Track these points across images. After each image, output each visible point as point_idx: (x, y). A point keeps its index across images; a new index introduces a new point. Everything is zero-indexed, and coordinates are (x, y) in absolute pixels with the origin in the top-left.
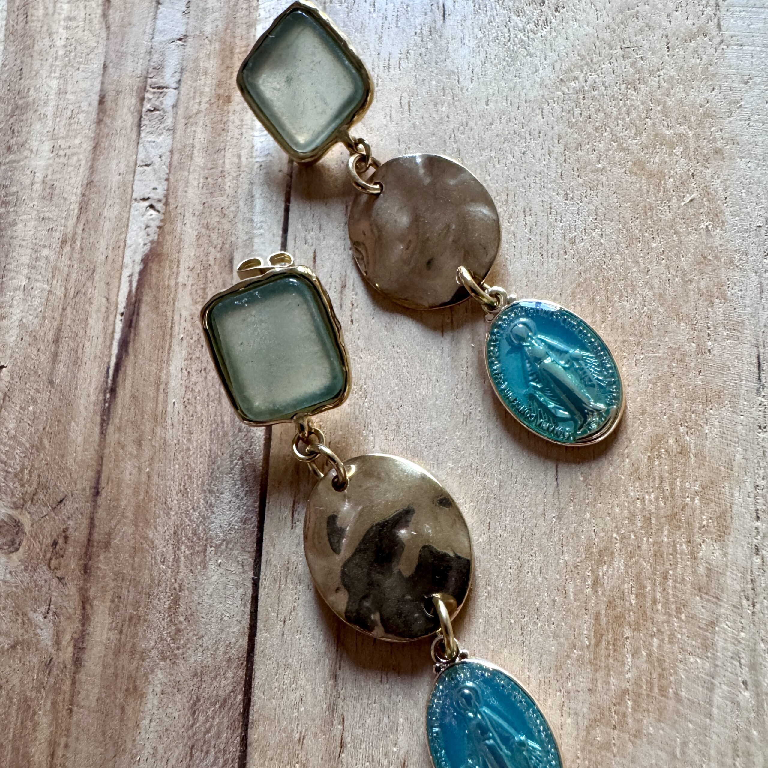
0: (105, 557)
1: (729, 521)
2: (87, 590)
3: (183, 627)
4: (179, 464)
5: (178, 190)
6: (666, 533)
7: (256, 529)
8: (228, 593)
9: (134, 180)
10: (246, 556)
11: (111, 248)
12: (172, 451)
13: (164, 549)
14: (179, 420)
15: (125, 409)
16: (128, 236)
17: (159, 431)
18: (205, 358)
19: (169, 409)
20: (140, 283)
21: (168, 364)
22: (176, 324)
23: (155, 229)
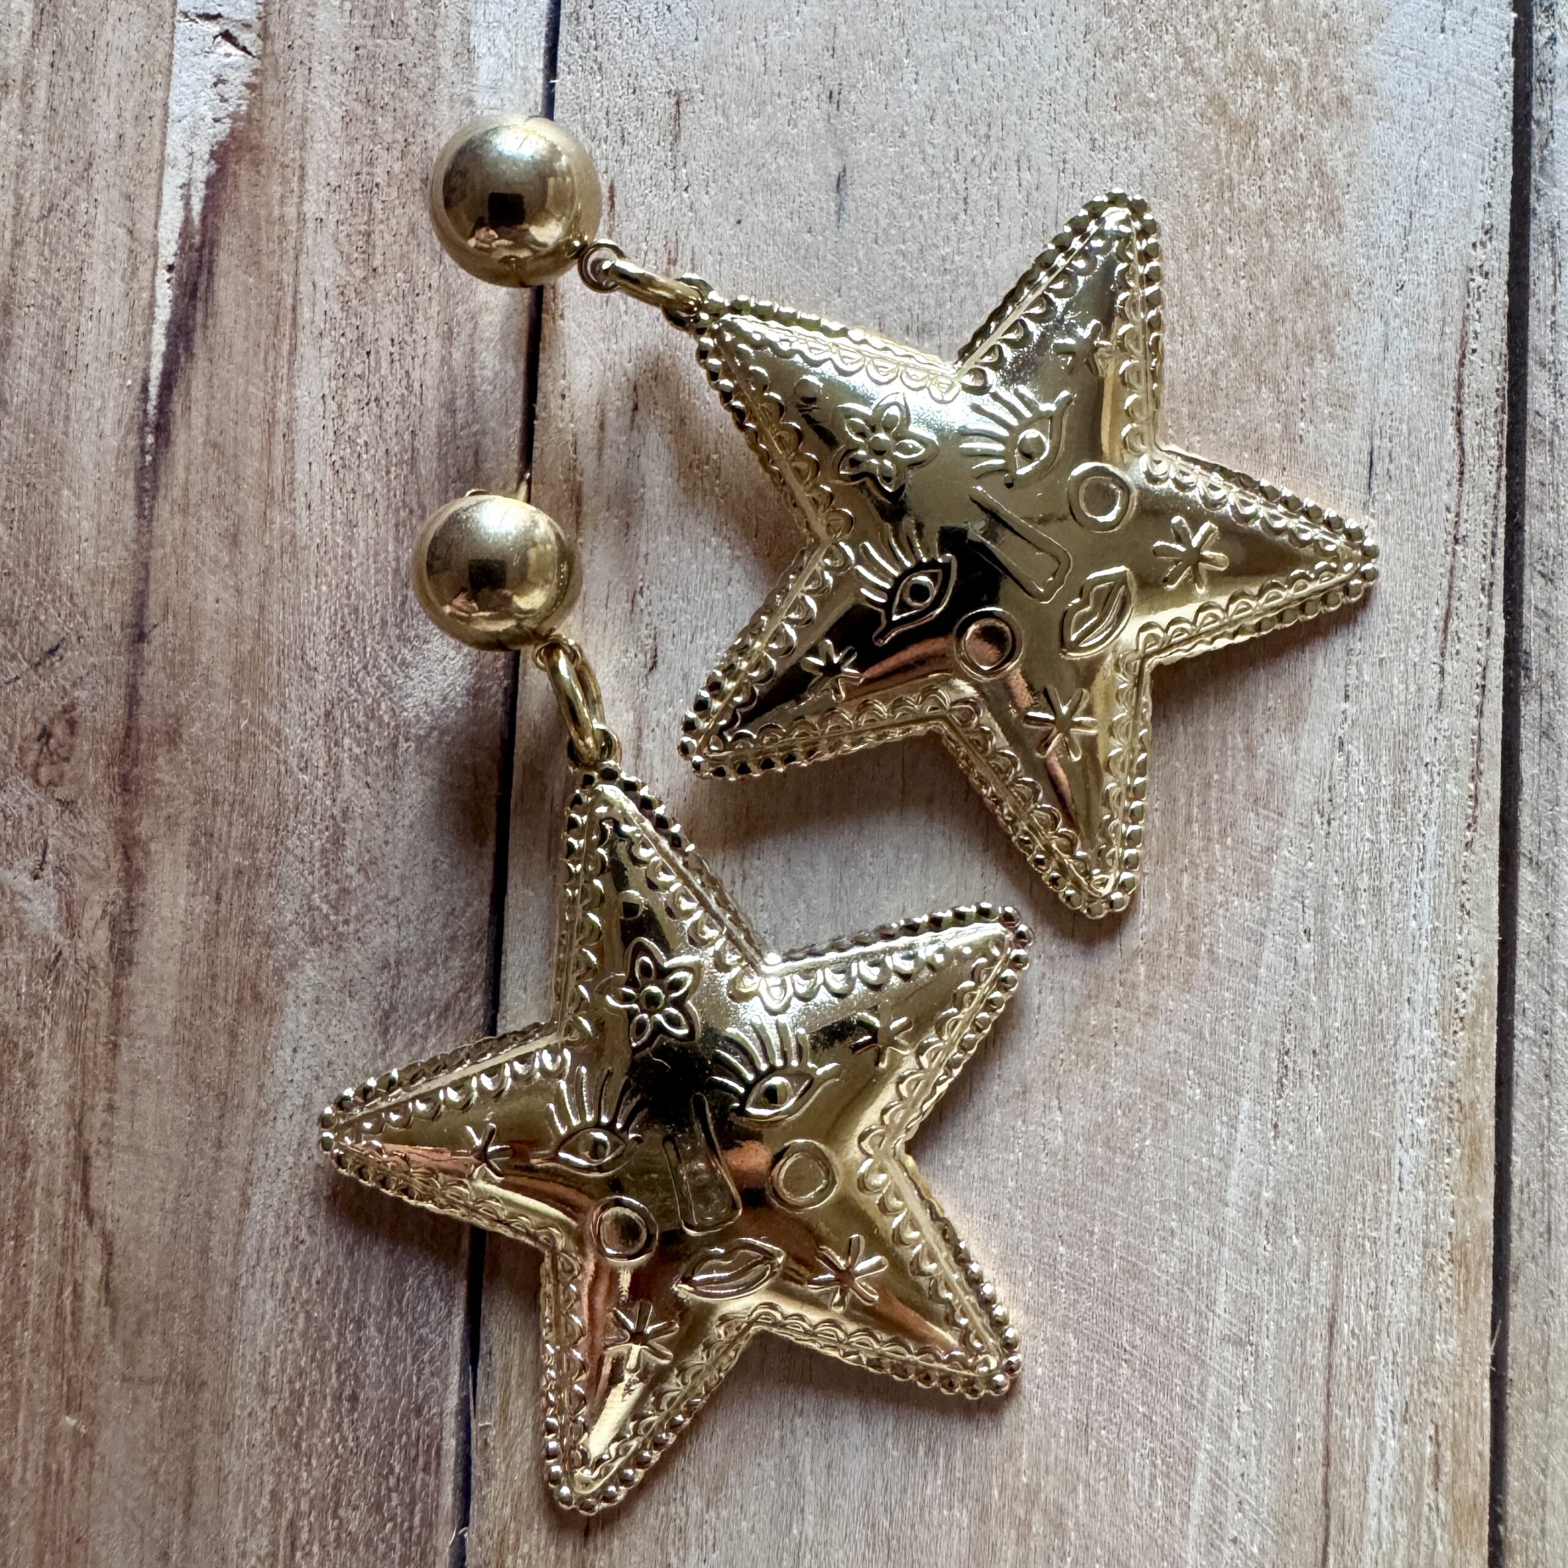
0: (170, 761)
2: (131, 824)
3: (355, 884)
5: (291, 9)
7: (500, 710)
10: (482, 757)
12: (310, 558)
13: (305, 745)
14: (323, 498)
15: (193, 469)
16: (173, 94)
17: (278, 517)
18: (373, 379)
19: (298, 475)
20: (211, 204)
21: (292, 386)
22: (304, 301)
23: (242, 88)
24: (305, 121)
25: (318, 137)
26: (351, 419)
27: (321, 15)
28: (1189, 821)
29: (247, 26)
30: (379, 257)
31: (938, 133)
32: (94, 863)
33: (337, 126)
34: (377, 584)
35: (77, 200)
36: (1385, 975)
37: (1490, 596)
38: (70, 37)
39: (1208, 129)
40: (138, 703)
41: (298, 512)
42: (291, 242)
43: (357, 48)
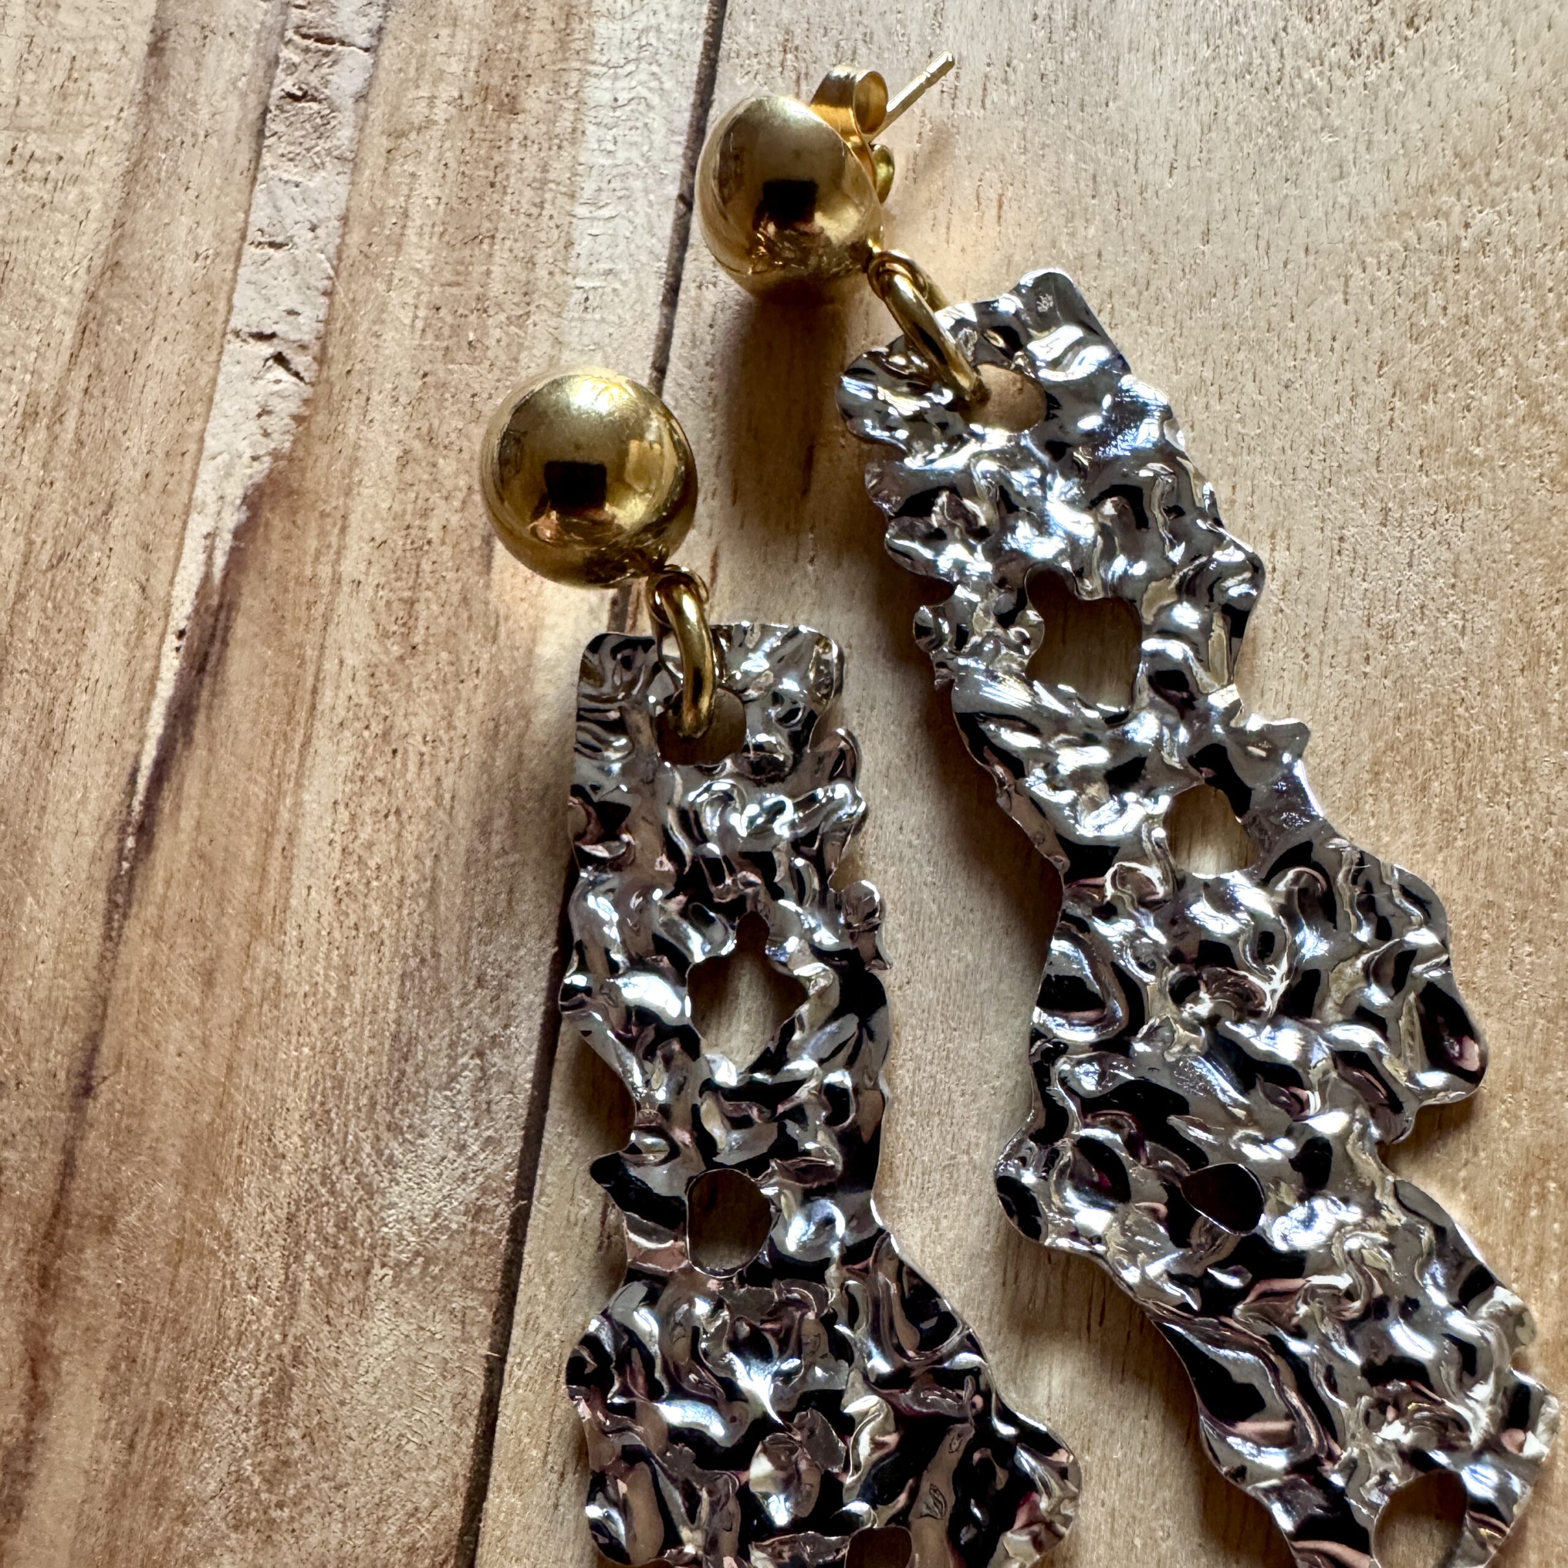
0: (100, 1256)
2: (44, 1331)
3: (297, 1454)
4: (313, 1048)
5: (355, 327)
7: (504, 1237)
8: (420, 1386)
9: (234, 280)
10: (474, 1301)
11: (159, 451)
12: (294, 1009)
13: (258, 1256)
14: (319, 932)
15: (174, 884)
16: (212, 427)
17: (262, 952)
18: (398, 785)
19: (294, 902)
20: (237, 559)
21: (299, 785)
22: (328, 683)
23: (287, 420)
24: (354, 462)
25: (367, 481)
26: (365, 835)
27: (389, 335)
29: (303, 347)
30: (422, 631)
33: (390, 468)
34: (371, 1051)
35: (91, 549)
38: (108, 361)
40: (72, 1175)
41: (288, 948)
42: (321, 608)
43: (425, 375)
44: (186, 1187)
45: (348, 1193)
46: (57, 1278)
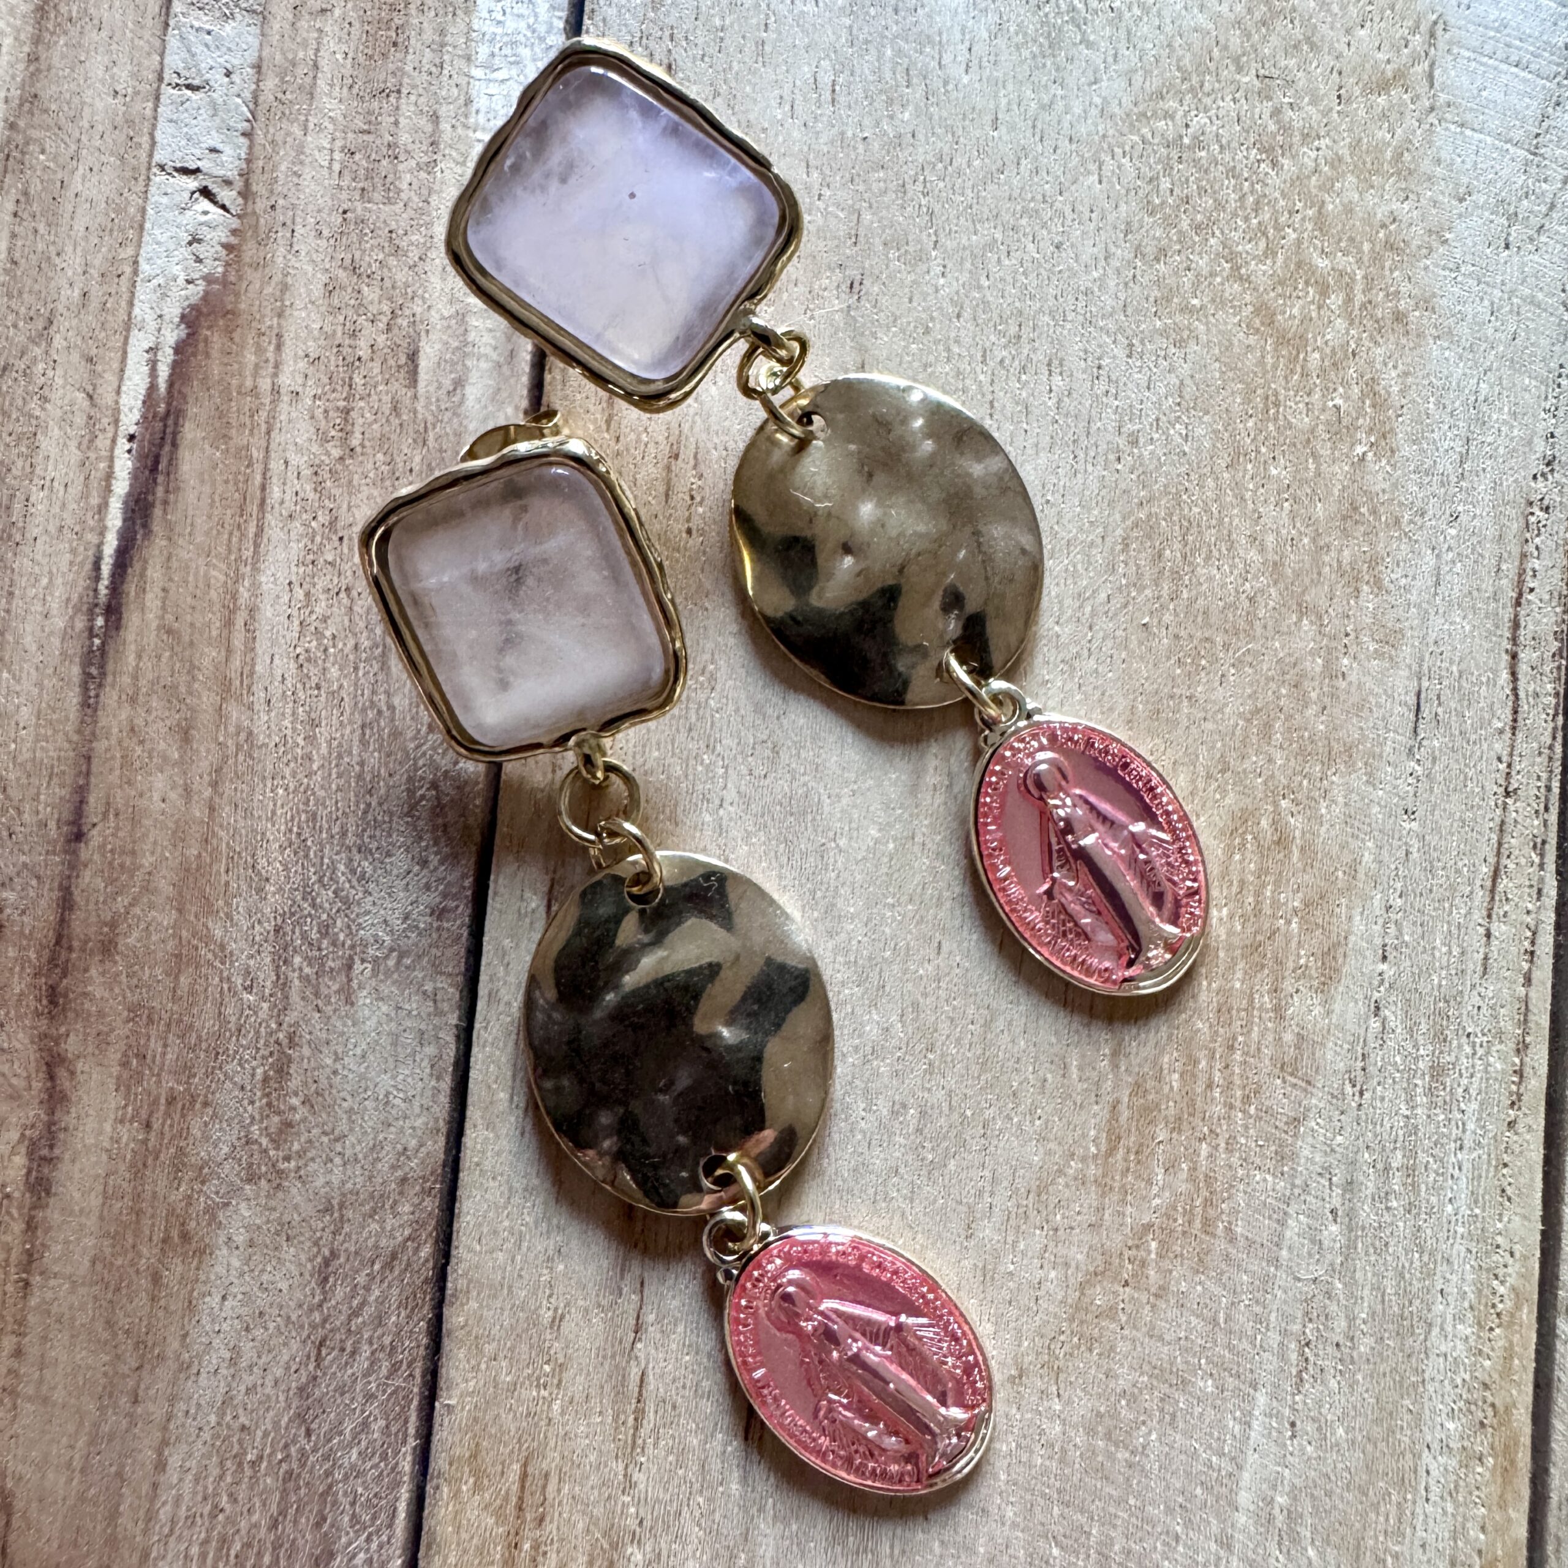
0: (104, 973)
1: (1340, 960)
2: (57, 1040)
3: (298, 1117)
4: (286, 789)
5: (276, 166)
6: (1239, 975)
7: (465, 932)
8: (402, 1052)
9: (155, 118)
10: (442, 983)
11: (95, 273)
12: (267, 758)
13: (252, 962)
14: (284, 693)
15: (145, 655)
16: (146, 251)
17: (234, 712)
18: (346, 567)
19: (258, 668)
20: (179, 370)
21: (256, 569)
22: (275, 480)
23: (219, 248)
24: (285, 287)
25: (299, 304)
26: (320, 609)
27: (308, 173)
28: (1210, 1086)
29: (228, 183)
30: (358, 436)
31: (965, 328)
32: (14, 1081)
33: (317, 290)
34: (339, 789)
35: (35, 360)
36: (1417, 1264)
37: (1542, 855)
38: (35, 187)
39: (1252, 340)
40: (71, 909)
41: (256, 707)
42: (263, 414)
43: (345, 212)
44: (180, 911)
45: (327, 905)
46: (66, 996)
